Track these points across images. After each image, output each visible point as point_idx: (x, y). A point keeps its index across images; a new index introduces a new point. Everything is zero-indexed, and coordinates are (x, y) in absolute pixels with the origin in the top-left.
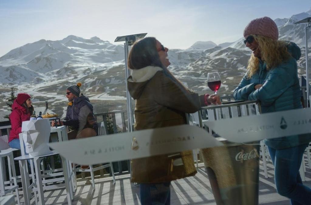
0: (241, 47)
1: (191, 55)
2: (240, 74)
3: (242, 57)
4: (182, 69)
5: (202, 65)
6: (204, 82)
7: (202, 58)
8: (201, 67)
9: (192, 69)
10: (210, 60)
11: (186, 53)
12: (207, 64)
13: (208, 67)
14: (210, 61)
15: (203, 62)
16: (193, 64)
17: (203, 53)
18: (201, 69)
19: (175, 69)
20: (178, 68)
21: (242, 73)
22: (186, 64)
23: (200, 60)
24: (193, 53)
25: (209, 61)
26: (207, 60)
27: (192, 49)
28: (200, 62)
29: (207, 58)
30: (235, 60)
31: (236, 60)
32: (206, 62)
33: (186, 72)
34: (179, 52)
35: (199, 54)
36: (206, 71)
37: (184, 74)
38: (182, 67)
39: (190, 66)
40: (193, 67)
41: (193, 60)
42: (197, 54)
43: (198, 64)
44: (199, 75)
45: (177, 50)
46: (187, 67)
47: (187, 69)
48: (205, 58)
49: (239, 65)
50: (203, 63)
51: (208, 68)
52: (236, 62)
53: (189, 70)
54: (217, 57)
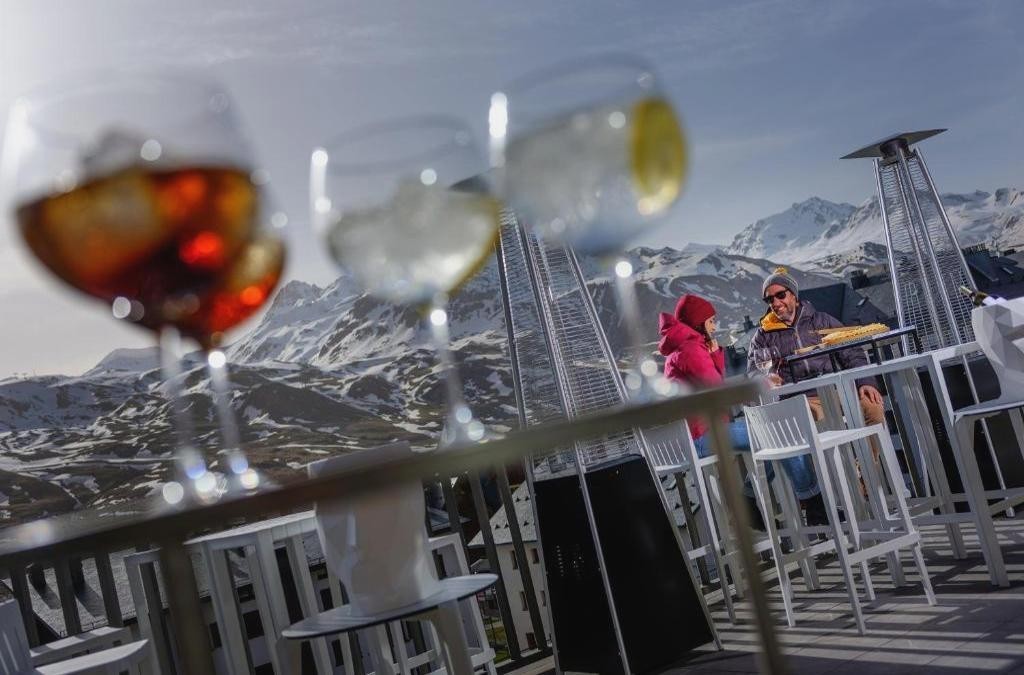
0: (250, 360)
1: (100, 390)
2: (257, 437)
3: (257, 386)
4: (75, 438)
5: (137, 419)
6: (149, 472)
7: (136, 397)
8: (135, 427)
9: (108, 433)
10: (161, 402)
11: (82, 386)
12: (154, 415)
13: (159, 423)
14: (163, 407)
15: (140, 409)
16: (109, 419)
17: (138, 384)
18: (137, 433)
19: (50, 439)
20: (60, 433)
21: (262, 434)
22: (87, 419)
23: (129, 405)
24: (106, 383)
25: (158, 405)
26: (154, 402)
27: (104, 374)
28: (131, 412)
29: (152, 397)
30: (236, 399)
31: (240, 397)
32: (148, 409)
33: (89, 444)
34: (61, 384)
35: (125, 385)
36: (152, 436)
37: (84, 451)
38: (74, 428)
39: (101, 424)
40: (110, 427)
41: (108, 407)
42: (120, 389)
43: (125, 418)
44: (132, 451)
45: (54, 379)
46: (90, 428)
47: (90, 436)
48: (147, 398)
49: (250, 410)
50: (142, 413)
51: (158, 428)
52: (241, 403)
53: (98, 438)
54: (187, 392)
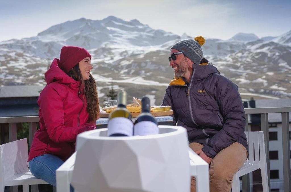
0: (284, 43)
1: (231, 46)
2: (281, 70)
3: (285, 52)
4: (221, 60)
5: (241, 57)
6: (241, 75)
7: (242, 50)
8: (240, 60)
9: (231, 60)
10: (250, 52)
11: (226, 43)
12: (247, 57)
13: (248, 60)
14: (251, 54)
15: (243, 54)
16: (232, 56)
17: (244, 46)
18: (241, 62)
19: (213, 59)
20: (216, 58)
21: (283, 69)
22: (226, 55)
23: (240, 52)
24: (234, 44)
25: (249, 54)
26: (248, 52)
27: (233, 40)
28: (240, 55)
29: (248, 50)
30: (276, 56)
31: (278, 56)
32: (246, 54)
33: (225, 63)
34: (220, 42)
35: (240, 45)
36: (245, 64)
37: (222, 65)
38: (221, 57)
39: (230, 57)
40: (233, 59)
41: (233, 52)
42: (238, 46)
43: (237, 56)
44: (237, 68)
45: (218, 40)
46: (226, 58)
47: (226, 60)
48: (246, 51)
49: (280, 60)
50: (243, 55)
51: (248, 61)
52: (278, 57)
53: (228, 61)
54: (259, 51)
